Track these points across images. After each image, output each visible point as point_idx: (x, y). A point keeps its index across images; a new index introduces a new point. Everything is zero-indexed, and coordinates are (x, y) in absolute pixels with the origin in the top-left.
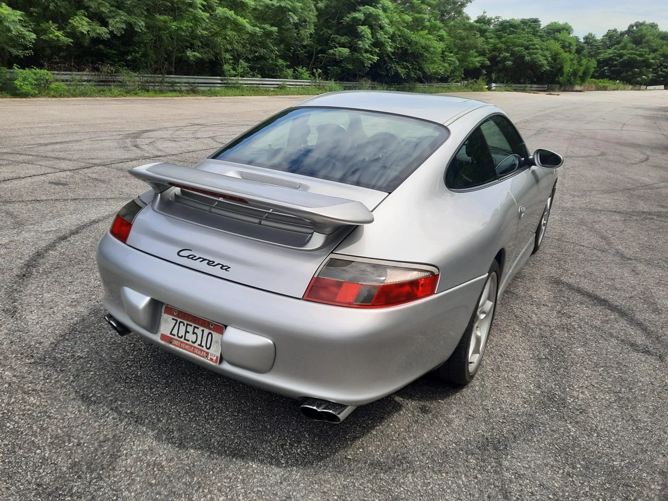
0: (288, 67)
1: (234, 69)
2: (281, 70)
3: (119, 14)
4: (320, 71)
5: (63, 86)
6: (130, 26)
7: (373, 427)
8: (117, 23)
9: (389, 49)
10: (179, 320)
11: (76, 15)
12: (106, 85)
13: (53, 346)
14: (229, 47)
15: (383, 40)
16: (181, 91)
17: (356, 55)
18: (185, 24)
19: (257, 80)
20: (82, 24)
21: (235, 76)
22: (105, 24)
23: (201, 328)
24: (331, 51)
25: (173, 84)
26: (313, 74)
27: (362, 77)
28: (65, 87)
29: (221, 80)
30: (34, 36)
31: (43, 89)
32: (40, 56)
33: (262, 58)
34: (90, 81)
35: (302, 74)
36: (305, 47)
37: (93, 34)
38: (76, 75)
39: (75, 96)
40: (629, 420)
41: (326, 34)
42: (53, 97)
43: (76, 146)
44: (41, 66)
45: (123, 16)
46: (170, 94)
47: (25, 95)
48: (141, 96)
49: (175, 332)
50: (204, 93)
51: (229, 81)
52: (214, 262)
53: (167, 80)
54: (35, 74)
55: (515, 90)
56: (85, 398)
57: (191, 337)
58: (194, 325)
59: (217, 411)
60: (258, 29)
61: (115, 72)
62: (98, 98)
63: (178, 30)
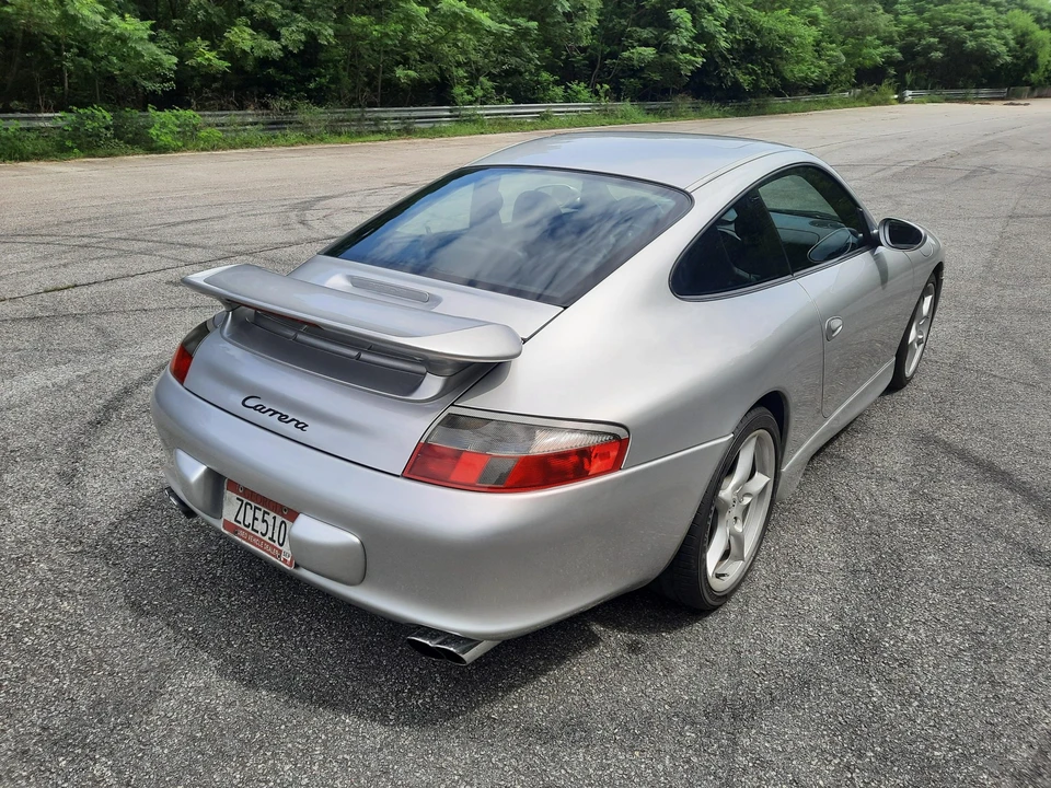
0: (557, 83)
1: (470, 92)
2: (546, 89)
3: (295, 20)
4: (607, 86)
5: (217, 133)
6: (312, 37)
7: (544, 672)
8: (292, 35)
9: (723, 44)
10: (245, 501)
11: (235, 25)
12: (279, 129)
13: (112, 528)
14: (461, 58)
15: (712, 29)
16: (388, 132)
17: (668, 57)
18: (393, 27)
19: (507, 108)
20: (242, 37)
21: (471, 103)
22: (275, 36)
23: (273, 514)
24: (626, 54)
25: (377, 121)
26: (596, 93)
27: (676, 92)
28: (221, 135)
29: (451, 111)
30: (175, 60)
31: (189, 140)
32: (185, 90)
33: (515, 72)
34: (256, 124)
35: (578, 93)
36: (583, 50)
37: (258, 53)
38: (234, 116)
39: (234, 148)
40: (984, 683)
41: (617, 27)
42: (203, 150)
43: (217, 226)
44: (186, 105)
45: (301, 22)
46: (372, 138)
47: (164, 149)
48: (329, 143)
49: (240, 518)
50: (422, 134)
51: (463, 112)
52: (287, 417)
53: (367, 115)
54: (177, 117)
55: (948, 100)
56: (136, 607)
58: (263, 509)
59: (315, 635)
60: (506, 26)
61: (292, 109)
62: (267, 149)
63: (381, 37)
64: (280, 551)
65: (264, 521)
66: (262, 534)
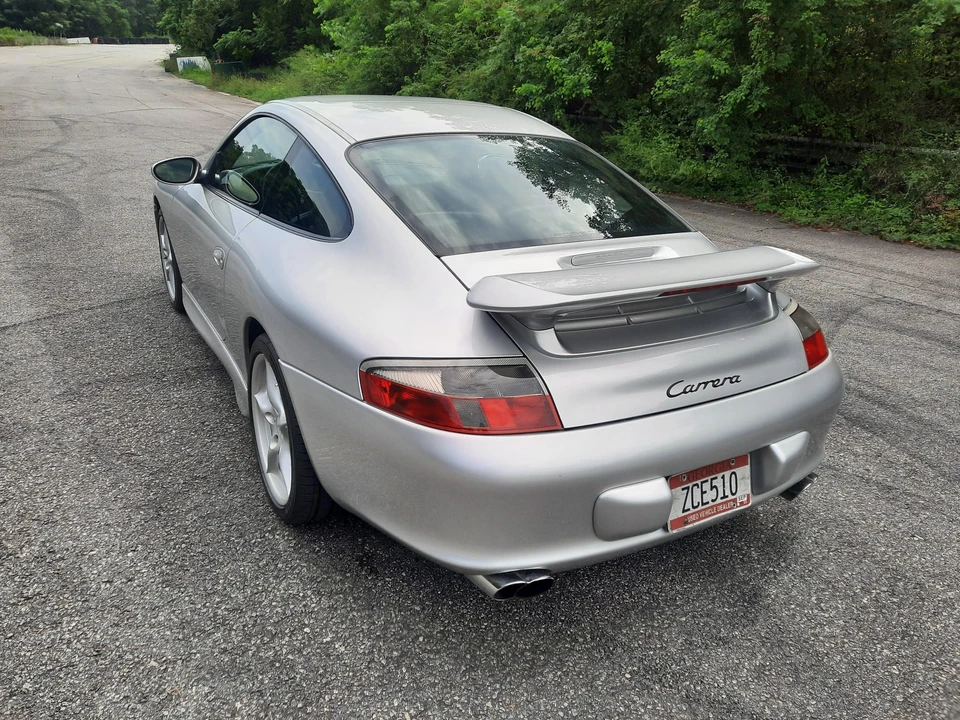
10: (690, 485)
23: (720, 475)
49: (689, 505)
52: (718, 380)
57: (710, 496)
58: (709, 478)
64: (735, 500)
65: (712, 488)
66: (713, 501)
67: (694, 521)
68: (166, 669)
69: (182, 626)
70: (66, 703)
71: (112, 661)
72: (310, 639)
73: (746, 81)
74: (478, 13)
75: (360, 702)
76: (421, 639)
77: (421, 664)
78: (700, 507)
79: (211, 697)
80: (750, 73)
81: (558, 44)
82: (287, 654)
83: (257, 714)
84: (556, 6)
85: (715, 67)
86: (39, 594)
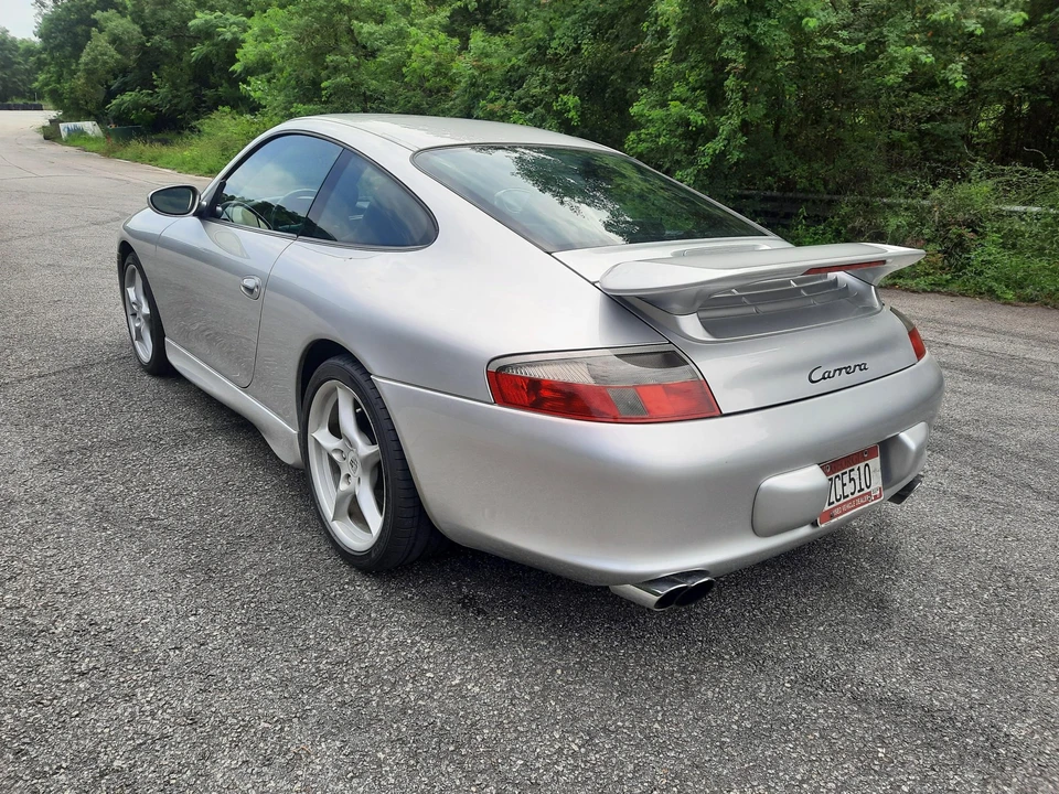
10: (833, 476)
23: (857, 467)
49: (833, 498)
52: (850, 367)
57: (849, 488)
58: (847, 470)
64: (869, 494)
65: (850, 480)
66: (852, 494)
67: (838, 515)
68: (282, 729)
69: (284, 683)
70: (174, 776)
71: (214, 728)
72: (436, 683)
73: (724, 130)
74: (428, 67)
75: (517, 739)
76: (559, 672)
77: (569, 695)
78: (842, 501)
79: (347, 750)
80: (728, 123)
81: (520, 99)
82: (416, 700)
83: (407, 763)
84: (514, 60)
85: (691, 117)
86: (95, 668)
